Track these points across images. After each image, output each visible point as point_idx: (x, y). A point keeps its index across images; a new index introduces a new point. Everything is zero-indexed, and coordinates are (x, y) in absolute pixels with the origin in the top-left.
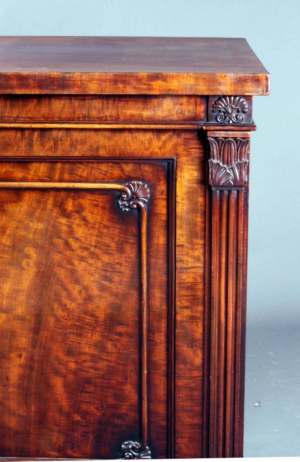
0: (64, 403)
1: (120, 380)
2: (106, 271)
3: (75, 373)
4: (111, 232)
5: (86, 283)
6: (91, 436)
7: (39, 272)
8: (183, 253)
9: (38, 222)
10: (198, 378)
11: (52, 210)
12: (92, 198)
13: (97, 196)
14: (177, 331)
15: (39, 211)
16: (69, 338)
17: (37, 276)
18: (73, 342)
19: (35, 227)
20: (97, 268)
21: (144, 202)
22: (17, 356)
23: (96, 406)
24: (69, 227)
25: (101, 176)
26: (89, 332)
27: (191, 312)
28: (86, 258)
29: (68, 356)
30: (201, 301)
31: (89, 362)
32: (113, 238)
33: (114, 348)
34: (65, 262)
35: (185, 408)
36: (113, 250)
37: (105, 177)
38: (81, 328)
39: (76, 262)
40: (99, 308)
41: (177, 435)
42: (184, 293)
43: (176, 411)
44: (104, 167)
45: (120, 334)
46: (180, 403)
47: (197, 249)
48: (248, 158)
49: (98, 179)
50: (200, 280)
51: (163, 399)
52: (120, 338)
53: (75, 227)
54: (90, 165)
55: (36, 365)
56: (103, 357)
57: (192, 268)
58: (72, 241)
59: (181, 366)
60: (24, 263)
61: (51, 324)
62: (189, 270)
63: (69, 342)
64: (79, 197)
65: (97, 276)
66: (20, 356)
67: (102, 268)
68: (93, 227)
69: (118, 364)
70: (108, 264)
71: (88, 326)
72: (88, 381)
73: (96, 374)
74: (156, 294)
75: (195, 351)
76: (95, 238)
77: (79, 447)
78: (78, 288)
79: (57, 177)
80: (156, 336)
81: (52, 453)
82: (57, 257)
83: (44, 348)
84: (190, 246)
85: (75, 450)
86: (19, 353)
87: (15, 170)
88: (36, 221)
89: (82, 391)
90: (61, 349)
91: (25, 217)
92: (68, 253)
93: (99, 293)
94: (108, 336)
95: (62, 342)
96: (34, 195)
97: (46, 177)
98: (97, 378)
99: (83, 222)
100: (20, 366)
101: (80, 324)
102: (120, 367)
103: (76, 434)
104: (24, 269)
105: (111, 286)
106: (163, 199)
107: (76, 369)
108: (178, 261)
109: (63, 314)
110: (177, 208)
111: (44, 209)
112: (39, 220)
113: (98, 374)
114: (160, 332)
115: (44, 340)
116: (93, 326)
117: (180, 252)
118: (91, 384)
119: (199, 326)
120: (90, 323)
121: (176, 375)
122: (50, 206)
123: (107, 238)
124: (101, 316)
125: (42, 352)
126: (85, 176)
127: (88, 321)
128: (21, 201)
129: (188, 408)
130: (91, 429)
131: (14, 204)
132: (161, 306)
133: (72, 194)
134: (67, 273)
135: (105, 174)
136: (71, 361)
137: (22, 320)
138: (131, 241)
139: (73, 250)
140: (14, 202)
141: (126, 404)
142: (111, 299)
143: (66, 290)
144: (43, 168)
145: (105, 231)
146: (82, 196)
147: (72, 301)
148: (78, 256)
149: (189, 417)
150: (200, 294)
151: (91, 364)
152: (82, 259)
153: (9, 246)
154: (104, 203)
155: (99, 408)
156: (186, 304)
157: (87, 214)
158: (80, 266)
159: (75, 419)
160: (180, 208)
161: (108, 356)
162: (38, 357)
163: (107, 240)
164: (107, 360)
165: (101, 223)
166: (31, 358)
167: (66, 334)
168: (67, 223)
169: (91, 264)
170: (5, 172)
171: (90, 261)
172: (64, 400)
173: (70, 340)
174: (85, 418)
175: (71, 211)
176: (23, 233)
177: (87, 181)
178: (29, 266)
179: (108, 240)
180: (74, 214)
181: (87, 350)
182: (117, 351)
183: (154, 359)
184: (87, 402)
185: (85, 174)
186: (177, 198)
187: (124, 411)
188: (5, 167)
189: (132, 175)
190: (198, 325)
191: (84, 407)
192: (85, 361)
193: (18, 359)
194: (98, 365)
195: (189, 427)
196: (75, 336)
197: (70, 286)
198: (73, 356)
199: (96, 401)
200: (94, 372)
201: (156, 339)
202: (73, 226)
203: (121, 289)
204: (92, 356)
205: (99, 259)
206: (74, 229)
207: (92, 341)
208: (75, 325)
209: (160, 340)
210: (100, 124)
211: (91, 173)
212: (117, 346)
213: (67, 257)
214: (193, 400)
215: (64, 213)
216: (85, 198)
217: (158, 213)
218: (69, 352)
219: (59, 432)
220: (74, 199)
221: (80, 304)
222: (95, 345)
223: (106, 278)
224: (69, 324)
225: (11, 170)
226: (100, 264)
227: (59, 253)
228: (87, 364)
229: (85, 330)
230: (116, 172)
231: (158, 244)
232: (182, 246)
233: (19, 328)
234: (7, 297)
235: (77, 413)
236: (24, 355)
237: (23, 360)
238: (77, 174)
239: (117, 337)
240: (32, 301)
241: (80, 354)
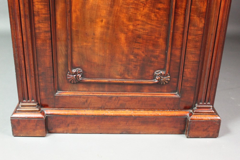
0: (125, 49)
1: (157, 36)
3: (132, 32)
6: (139, 68)
10: (200, 35)
14: (192, 7)
16: (130, 11)
18: (132, 13)
22: (100, 21)
23: (142, 51)
26: (142, 7)
29: (129, 21)
31: (141, 25)
33: (155, 17)
35: (191, 52)
38: (137, 5)
41: (185, 67)
43: (186, 53)
45: (159, 9)
46: (189, 49)
51: (180, 47)
52: (159, 11)
55: (111, 27)
56: (148, 22)
59: (192, 28)
61: (121, 2)
63: (130, 13)
66: (102, 21)
69: (157, 26)
71: (141, 4)
72: (139, 36)
73: (144, 32)
75: (200, 20)
77: (131, 73)
80: (179, 10)
81: (117, 76)
83: (116, 16)
85: (130, 75)
86: (101, 19)
89: (136, 42)
90: (125, 17)
94: (152, 10)
95: (126, 13)
98: (145, 35)
100: (101, 27)
101: (137, 2)
102: (158, 29)
103: (130, 66)
107: (133, 29)
113: (145, 32)
114: (182, 8)
115: (116, 12)
116: (144, 4)
118: (141, 38)
119: (205, 4)
120: (142, 2)
121: (189, 33)
125: (114, 18)
129: (193, 52)
130: (139, 63)
136: (130, 25)
141: (159, 50)
149: (193, 57)
151: (141, 27)
155: (144, 52)
159: (131, 58)
161: (152, 22)
162: (112, 21)
164: (151, 25)
166: (108, 23)
167: (129, 8)
172: (125, 47)
173: (131, 12)
174: (136, 58)
181: (140, 18)
182: (156, 19)
183: (176, 24)
184: (138, 48)
187: (158, 54)
191: (136, 51)
192: (138, 25)
193: (101, 23)
194: (145, 27)
195: (192, 62)
196: (133, 9)
198: (132, 22)
199: (143, 48)
200: (143, 31)
201: (179, 12)
204: (142, 21)
207: (143, 13)
208: (134, 3)
209: (181, 13)
212: (157, 16)
214: (196, 47)
218: (130, 19)
219: (121, 65)
222: (145, 15)
224: (131, 2)
228: (139, 26)
229: (140, 6)
233: (102, 4)
235: (132, 55)
236: (104, 20)
237: (103, 24)
239: (157, 10)
241: (135, 20)
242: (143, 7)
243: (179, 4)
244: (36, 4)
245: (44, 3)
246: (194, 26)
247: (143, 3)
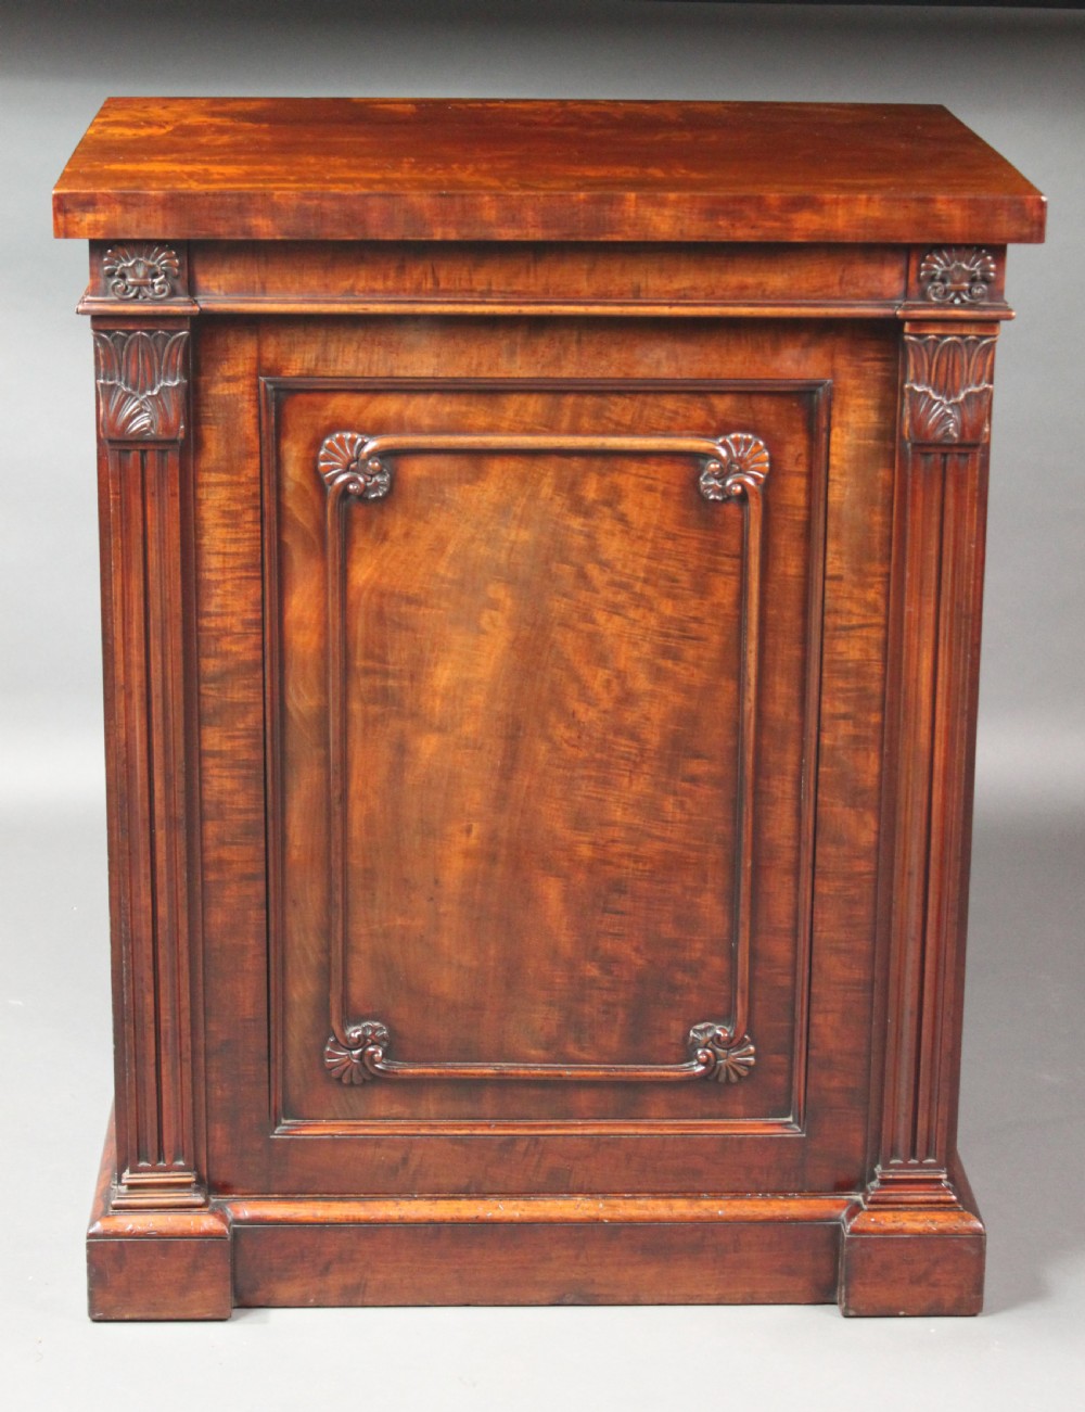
0: (563, 938)
1: (690, 883)
2: (667, 635)
3: (590, 869)
4: (681, 549)
5: (622, 663)
6: (621, 1013)
7: (516, 639)
8: (841, 594)
9: (519, 526)
10: (866, 877)
11: (551, 499)
12: (642, 472)
13: (654, 468)
14: (823, 769)
15: (523, 501)
16: (579, 789)
17: (513, 648)
18: (588, 797)
19: (512, 537)
20: (647, 629)
21: (756, 479)
22: (462, 831)
24: (589, 536)
25: (664, 423)
26: (624, 776)
27: (855, 727)
28: (623, 607)
29: (575, 829)
30: (876, 702)
31: (623, 842)
32: (685, 563)
33: (678, 811)
34: (575, 616)
35: (834, 945)
36: (684, 589)
37: (672, 424)
38: (606, 765)
39: (601, 617)
40: (648, 719)
41: (814, 1007)
42: (840, 684)
43: (815, 951)
44: (669, 403)
45: (693, 779)
46: (825, 934)
47: (871, 586)
48: (991, 381)
49: (657, 430)
50: (875, 655)
51: (786, 926)
52: (694, 788)
53: (602, 539)
54: (640, 397)
55: (504, 852)
56: (654, 830)
57: (861, 627)
58: (593, 570)
59: (831, 850)
60: (485, 621)
61: (541, 758)
62: (852, 633)
63: (579, 799)
64: (612, 470)
65: (646, 647)
66: (468, 830)
67: (658, 629)
68: (640, 538)
69: (688, 847)
70: (671, 620)
71: (622, 762)
72: (619, 886)
73: (638, 870)
74: (778, 687)
75: (859, 816)
76: (645, 561)
77: (592, 1037)
78: (603, 674)
79: (565, 424)
80: (775, 783)
81: (533, 1052)
82: (559, 606)
83: (522, 812)
84: (855, 578)
85: (585, 1045)
86: (465, 824)
87: (472, 409)
88: (516, 522)
89: (605, 910)
90: (560, 814)
91: (489, 514)
92: (584, 595)
93: (650, 687)
94: (666, 784)
95: (564, 799)
96: (513, 465)
97: (540, 424)
98: (640, 880)
99: (619, 527)
100: (468, 853)
101: (605, 757)
102: (692, 855)
103: (587, 1009)
104: (484, 632)
105: (677, 669)
106: (800, 474)
107: (593, 859)
108: (829, 612)
109: (567, 734)
110: (830, 495)
111: (534, 497)
112: (524, 521)
113: (641, 871)
114: (783, 774)
115: (523, 795)
116: (634, 761)
117: (835, 591)
118: (625, 892)
119: (871, 759)
120: (626, 755)
121: (817, 871)
122: (546, 490)
123: (671, 563)
124: (654, 739)
125: (517, 820)
126: (628, 423)
127: (622, 749)
128: (483, 480)
129: (843, 945)
130: (622, 996)
131: (467, 487)
132: (787, 714)
133: (597, 463)
134: (580, 641)
135: (671, 419)
136: (583, 842)
137: (475, 748)
138: (727, 568)
139: (596, 591)
140: (468, 482)
141: (702, 938)
142: (677, 700)
143: (577, 679)
144: (535, 404)
145: (669, 545)
146: (618, 466)
147: (589, 704)
148: (607, 602)
149: (843, 964)
150: (875, 687)
151: (626, 848)
152: (614, 609)
153: (452, 582)
154: (668, 483)
155: (642, 947)
156: (842, 708)
157: (626, 507)
158: (609, 625)
159: (587, 974)
160: (837, 492)
161: (666, 830)
162: (510, 831)
163: (671, 566)
164: (663, 839)
165: (658, 528)
166: (492, 837)
167: (572, 779)
168: (586, 529)
169: (635, 620)
170: (449, 414)
171: (632, 614)
172: (564, 932)
173: (583, 793)
174: (609, 972)
175: (595, 502)
176: (484, 551)
177: (631, 431)
178: (494, 626)
179: (673, 566)
180: (600, 507)
181: (618, 815)
182: (687, 817)
183: (767, 836)
184: (615, 934)
185: (627, 419)
186: (831, 471)
187: (698, 955)
188: (451, 402)
189: (732, 420)
190: (868, 757)
191: (608, 945)
193: (463, 839)
194: (642, 849)
195: (841, 987)
196: (592, 783)
197: (585, 671)
198: (587, 830)
199: (636, 933)
200: (632, 865)
201: (774, 790)
202: (597, 536)
203: (699, 678)
204: (631, 828)
205: (651, 609)
206: (598, 542)
207: (630, 796)
208: (594, 760)
209: (783, 791)
210: (671, 305)
211: (640, 417)
212: (687, 806)
213: (581, 605)
214: (853, 925)
215: (579, 507)
216: (625, 473)
217: (788, 506)
218: (579, 822)
219: (550, 1003)
220: (602, 475)
221: (605, 712)
222: (637, 804)
223: (666, 652)
224: (580, 756)
225: (464, 409)
226: (653, 621)
227: (565, 595)
228: (618, 848)
229: (617, 771)
230: (698, 414)
231: (785, 575)
232: (839, 578)
233: (466, 767)
234: (444, 698)
235: (592, 960)
236: (477, 828)
237: (473, 841)
238: (609, 419)
239: (685, 785)
240: (500, 707)
241: (601, 824)
242: (628, 773)
243: (771, 759)
244: (212, 776)
245: (244, 772)
246: (837, 841)
247: (628, 759)
